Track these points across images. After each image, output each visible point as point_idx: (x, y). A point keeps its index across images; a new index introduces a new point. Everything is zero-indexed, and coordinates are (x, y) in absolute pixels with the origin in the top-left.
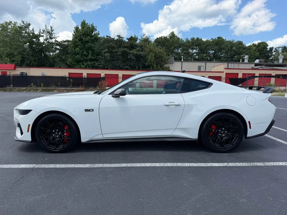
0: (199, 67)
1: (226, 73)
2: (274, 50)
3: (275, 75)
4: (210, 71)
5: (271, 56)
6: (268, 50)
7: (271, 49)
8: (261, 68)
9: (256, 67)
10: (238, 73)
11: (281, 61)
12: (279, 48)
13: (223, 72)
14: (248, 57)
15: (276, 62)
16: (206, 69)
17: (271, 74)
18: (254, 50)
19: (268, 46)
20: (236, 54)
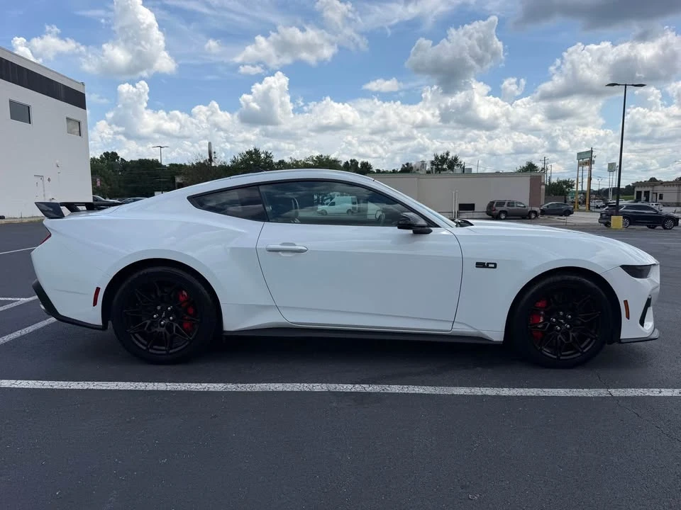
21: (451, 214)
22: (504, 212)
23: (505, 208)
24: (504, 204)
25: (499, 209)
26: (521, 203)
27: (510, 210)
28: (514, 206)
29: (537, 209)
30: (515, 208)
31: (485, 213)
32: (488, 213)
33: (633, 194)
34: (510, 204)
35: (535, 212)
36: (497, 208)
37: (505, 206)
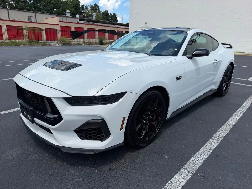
0: (30, 18)
1: (61, 26)
2: (85, 7)
3: (97, 30)
4: (43, 22)
5: (83, 12)
6: (80, 7)
7: (83, 6)
8: (85, 23)
9: (80, 22)
10: (71, 27)
11: (94, 18)
12: (88, 6)
13: (58, 25)
14: (69, 12)
15: (91, 18)
16: (37, 21)
17: (95, 29)
18: (70, 5)
19: (80, 3)
20: (55, 7)
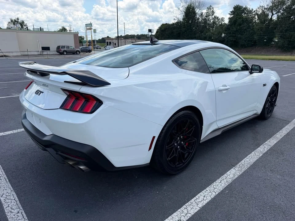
21: (38, 52)
22: (66, 51)
23: (65, 49)
24: (65, 47)
25: (63, 50)
26: (71, 47)
27: (68, 50)
28: (69, 48)
29: (79, 50)
30: (70, 49)
31: (56, 52)
32: (57, 51)
33: (105, 43)
34: (68, 47)
35: (79, 51)
36: (61, 49)
37: (65, 48)
